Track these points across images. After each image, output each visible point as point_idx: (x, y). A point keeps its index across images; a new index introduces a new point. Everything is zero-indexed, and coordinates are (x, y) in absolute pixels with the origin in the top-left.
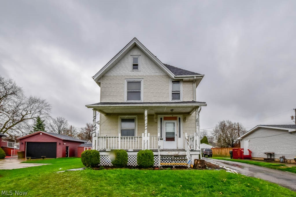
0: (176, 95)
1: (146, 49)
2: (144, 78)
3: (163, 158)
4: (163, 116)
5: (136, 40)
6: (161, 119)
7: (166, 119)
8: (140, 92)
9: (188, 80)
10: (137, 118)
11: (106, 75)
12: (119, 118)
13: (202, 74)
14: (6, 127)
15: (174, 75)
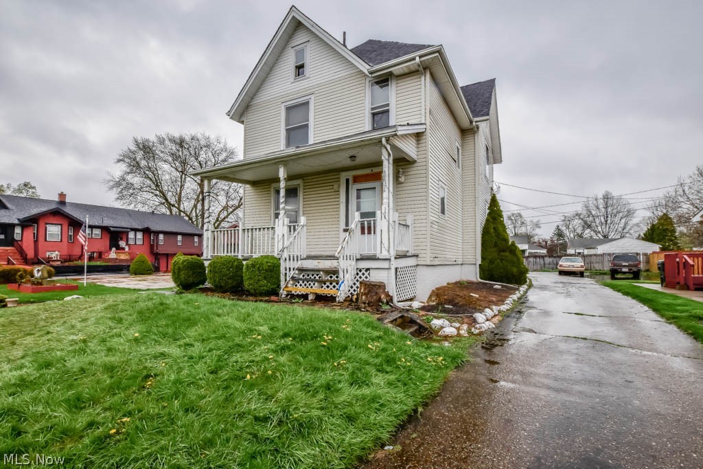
0: (380, 116)
1: (312, 23)
2: (316, 92)
3: (310, 276)
4: (350, 174)
5: (297, 11)
6: (347, 181)
7: (357, 179)
8: (307, 126)
9: (406, 71)
10: (301, 186)
11: (253, 103)
12: (272, 188)
13: (437, 45)
14: (220, 219)
15: (368, 67)
